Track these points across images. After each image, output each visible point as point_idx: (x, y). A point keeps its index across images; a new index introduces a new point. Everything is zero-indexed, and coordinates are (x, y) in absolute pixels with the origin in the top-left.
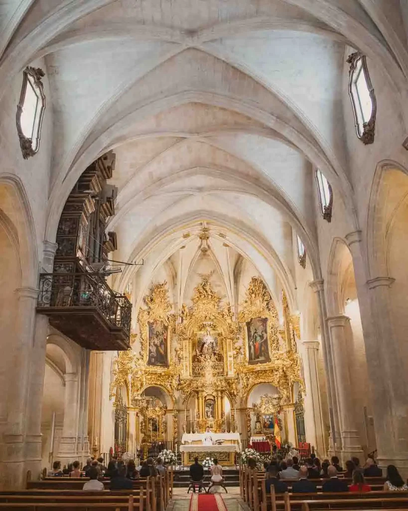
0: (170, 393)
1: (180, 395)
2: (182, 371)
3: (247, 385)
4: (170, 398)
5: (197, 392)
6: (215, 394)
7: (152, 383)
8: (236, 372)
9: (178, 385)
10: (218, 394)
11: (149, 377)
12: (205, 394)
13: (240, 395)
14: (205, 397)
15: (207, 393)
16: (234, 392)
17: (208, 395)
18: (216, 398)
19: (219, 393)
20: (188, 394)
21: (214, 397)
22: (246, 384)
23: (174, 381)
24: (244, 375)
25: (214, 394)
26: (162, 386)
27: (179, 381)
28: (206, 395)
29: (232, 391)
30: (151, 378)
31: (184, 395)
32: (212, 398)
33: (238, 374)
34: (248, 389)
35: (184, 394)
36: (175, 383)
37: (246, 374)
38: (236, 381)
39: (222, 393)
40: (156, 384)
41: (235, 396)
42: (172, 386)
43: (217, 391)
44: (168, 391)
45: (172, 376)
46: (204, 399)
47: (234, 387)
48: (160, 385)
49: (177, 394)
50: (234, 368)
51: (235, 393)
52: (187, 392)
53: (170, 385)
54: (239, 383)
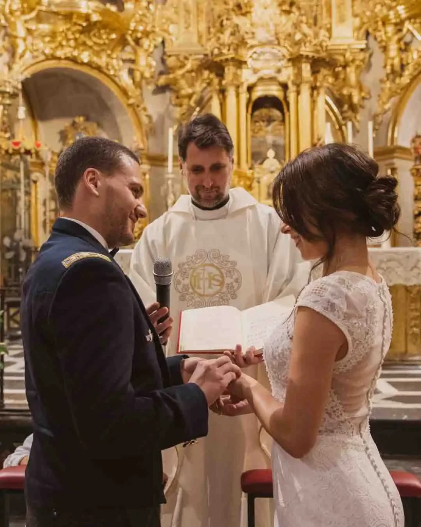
0: (128, 97)
1: (167, 109)
2: (172, 28)
3: (403, 67)
4: (129, 111)
6: (287, 74)
7: (60, 53)
8: (360, 28)
9: (161, 73)
10: (299, 74)
11: (45, 27)
12: (247, 76)
13: (373, 105)
14: (250, 89)
15: (255, 71)
16: (350, 96)
17: (261, 79)
18: (292, 88)
19: (306, 68)
20: (192, 103)
21: (285, 87)
22: (397, 62)
23: (142, 61)
24: (390, 29)
25: (282, 78)
26: (99, 69)
27: (163, 61)
28: (253, 79)
29: (345, 92)
30: (53, 35)
31: (178, 109)
32: (275, 91)
33: (367, 34)
34: (405, 80)
35: (181, 105)
36: (147, 64)
37: (399, 26)
38: (361, 56)
39: (315, 72)
40: (74, 60)
41: (353, 108)
42: (138, 75)
43: (295, 60)
44: (124, 92)
45: (137, 41)
46: (244, 96)
47: (353, 78)
48: (89, 65)
49: (154, 106)
50: (356, 16)
51: (356, 99)
52: (190, 97)
53: (131, 72)
54: (369, 66)
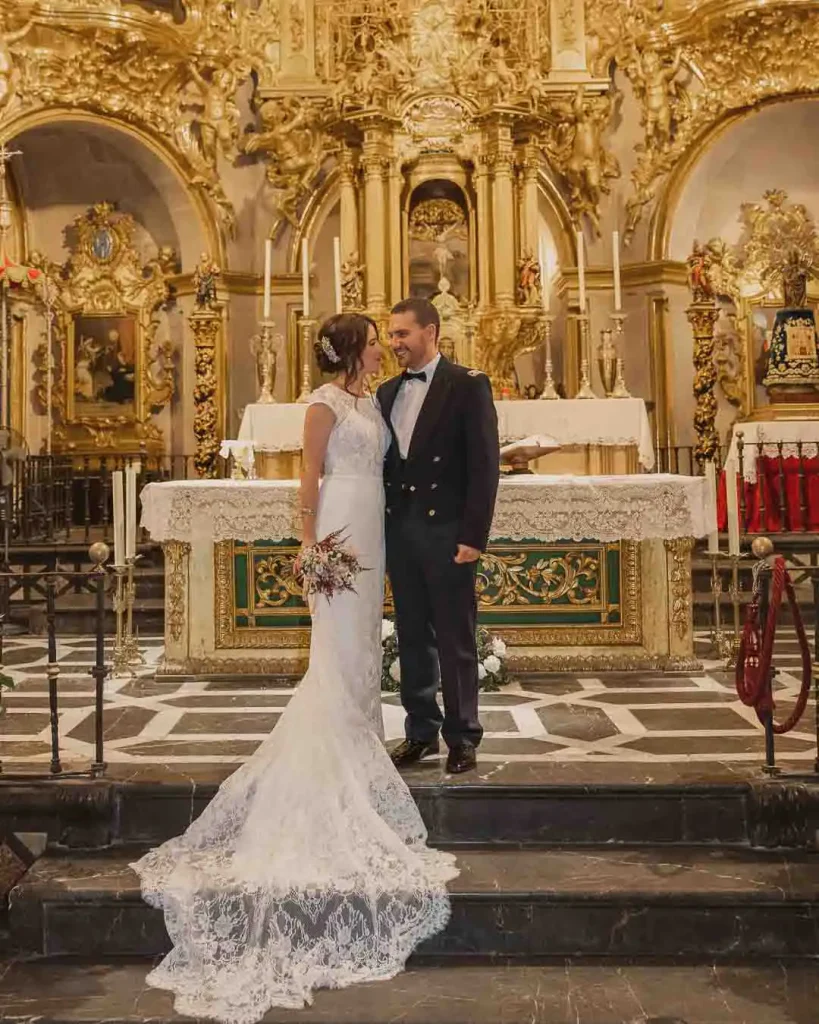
0: (191, 172)
1: (260, 193)
2: (270, 51)
3: (673, 124)
4: (192, 197)
5: (352, 135)
6: (472, 144)
7: (69, 97)
8: (600, 55)
9: (250, 129)
10: (492, 144)
11: (43, 53)
12: (402, 148)
13: (624, 188)
14: (407, 169)
15: (417, 139)
16: (584, 174)
17: (426, 152)
18: (481, 170)
19: (504, 135)
20: (305, 182)
21: (468, 166)
22: (663, 116)
23: (216, 109)
24: (651, 59)
25: (464, 150)
26: (139, 123)
27: (254, 108)
28: (412, 153)
29: (575, 166)
30: (59, 65)
31: (280, 192)
32: (452, 173)
33: (613, 65)
34: (679, 147)
35: (285, 187)
36: (224, 113)
37: (666, 55)
38: (602, 103)
39: (519, 142)
40: (95, 108)
41: (589, 193)
42: (208, 133)
43: (485, 122)
44: (185, 163)
45: (208, 73)
46: (397, 183)
47: (588, 142)
48: (122, 116)
49: (238, 186)
50: (592, 34)
51: (594, 180)
52: (301, 171)
53: (196, 127)
54: (617, 120)
